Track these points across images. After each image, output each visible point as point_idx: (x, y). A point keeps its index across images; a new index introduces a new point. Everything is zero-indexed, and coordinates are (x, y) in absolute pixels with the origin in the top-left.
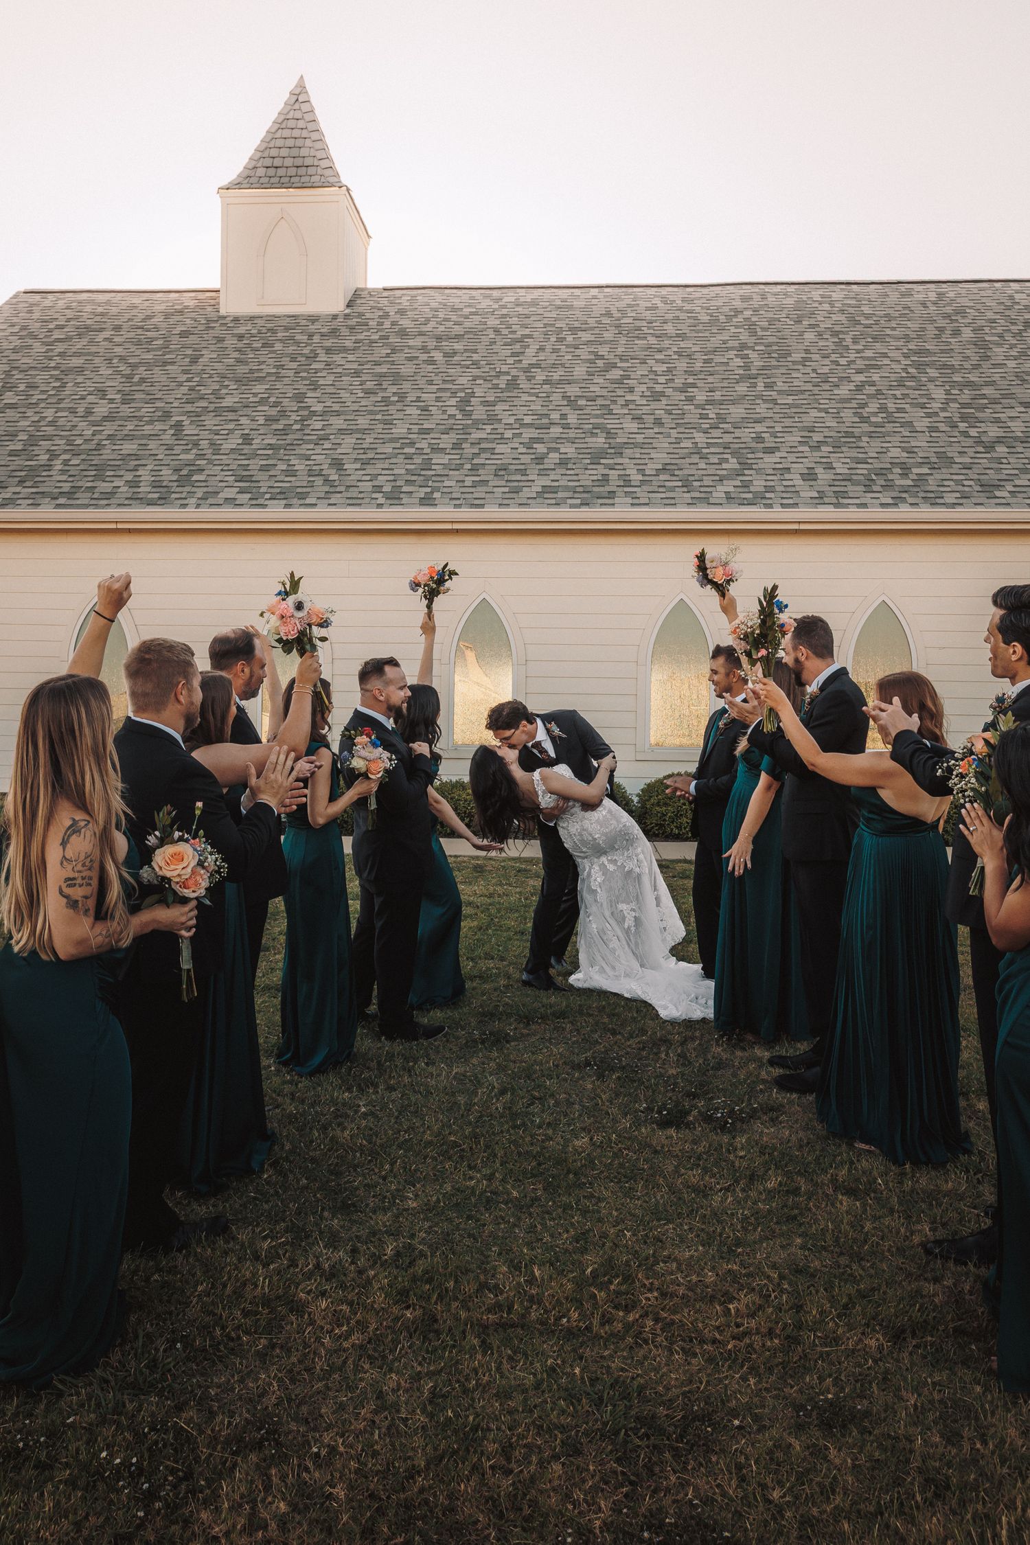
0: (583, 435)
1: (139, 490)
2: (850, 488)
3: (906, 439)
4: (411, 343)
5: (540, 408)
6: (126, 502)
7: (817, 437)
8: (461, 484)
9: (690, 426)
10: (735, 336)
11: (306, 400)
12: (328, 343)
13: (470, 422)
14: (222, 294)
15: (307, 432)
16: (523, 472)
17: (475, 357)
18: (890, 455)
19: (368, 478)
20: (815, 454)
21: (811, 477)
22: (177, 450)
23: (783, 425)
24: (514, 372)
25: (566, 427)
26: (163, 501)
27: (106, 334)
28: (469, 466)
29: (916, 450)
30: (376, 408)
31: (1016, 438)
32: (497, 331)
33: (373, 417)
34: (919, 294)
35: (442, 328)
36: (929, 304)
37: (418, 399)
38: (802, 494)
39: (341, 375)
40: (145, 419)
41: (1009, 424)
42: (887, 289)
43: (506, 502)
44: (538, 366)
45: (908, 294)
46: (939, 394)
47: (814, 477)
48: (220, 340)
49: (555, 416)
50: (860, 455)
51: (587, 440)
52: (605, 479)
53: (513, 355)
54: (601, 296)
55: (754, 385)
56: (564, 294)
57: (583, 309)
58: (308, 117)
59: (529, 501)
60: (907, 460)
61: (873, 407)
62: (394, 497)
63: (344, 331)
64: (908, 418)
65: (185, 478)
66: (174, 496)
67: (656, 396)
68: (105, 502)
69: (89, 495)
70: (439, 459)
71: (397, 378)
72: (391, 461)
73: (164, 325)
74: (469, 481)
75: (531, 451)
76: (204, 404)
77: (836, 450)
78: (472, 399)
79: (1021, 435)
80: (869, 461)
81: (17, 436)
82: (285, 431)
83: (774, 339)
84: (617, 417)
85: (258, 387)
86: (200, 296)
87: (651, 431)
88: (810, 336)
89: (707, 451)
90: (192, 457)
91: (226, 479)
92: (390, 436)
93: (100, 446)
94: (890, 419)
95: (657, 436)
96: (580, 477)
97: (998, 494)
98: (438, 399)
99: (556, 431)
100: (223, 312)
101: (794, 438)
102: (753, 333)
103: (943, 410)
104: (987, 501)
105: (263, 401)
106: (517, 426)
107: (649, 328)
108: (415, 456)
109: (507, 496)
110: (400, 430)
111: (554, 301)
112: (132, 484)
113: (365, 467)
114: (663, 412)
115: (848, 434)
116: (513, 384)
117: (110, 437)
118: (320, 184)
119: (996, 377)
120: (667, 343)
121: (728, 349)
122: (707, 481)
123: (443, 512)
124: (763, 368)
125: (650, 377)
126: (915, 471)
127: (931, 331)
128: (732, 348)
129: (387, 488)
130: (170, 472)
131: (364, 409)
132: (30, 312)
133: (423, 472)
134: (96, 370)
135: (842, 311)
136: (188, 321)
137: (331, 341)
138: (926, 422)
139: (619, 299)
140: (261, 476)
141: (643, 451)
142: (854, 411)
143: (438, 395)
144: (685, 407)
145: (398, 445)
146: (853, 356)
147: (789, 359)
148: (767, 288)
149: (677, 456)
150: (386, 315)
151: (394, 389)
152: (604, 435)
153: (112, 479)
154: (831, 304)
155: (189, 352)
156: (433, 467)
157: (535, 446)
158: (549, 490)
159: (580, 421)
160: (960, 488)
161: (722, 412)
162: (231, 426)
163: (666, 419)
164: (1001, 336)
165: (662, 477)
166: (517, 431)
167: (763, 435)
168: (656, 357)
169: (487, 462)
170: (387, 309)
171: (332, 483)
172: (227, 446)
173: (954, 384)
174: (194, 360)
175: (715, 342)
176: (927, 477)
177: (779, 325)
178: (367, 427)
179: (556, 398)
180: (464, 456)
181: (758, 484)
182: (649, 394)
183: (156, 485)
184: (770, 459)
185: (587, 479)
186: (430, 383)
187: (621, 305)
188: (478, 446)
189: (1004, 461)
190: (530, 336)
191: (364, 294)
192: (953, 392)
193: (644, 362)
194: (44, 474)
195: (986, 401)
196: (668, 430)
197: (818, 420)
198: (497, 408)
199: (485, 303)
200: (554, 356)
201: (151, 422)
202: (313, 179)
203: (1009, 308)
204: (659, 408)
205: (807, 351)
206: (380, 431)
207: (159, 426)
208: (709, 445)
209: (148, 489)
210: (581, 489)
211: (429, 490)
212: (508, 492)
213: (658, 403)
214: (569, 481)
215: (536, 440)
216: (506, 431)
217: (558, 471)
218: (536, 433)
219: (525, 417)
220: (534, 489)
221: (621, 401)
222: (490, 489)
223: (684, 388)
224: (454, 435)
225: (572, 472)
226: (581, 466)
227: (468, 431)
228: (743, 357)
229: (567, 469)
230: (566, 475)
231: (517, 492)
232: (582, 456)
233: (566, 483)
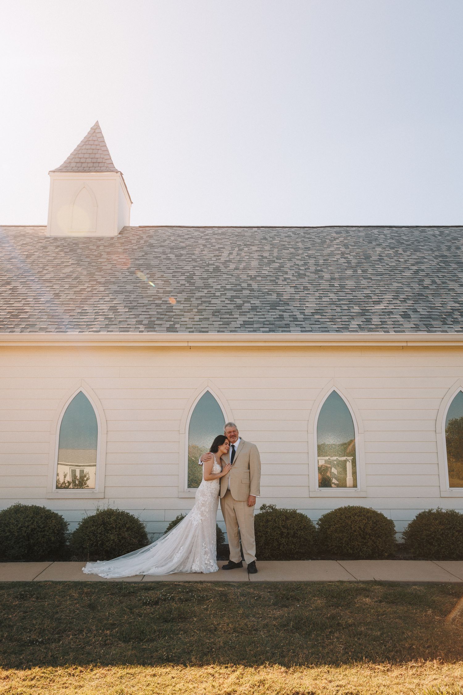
0: (263, 295)
5: (234, 281)
8: (192, 320)
10: (338, 249)
12: (108, 250)
13: (194, 288)
14: (48, 227)
16: (230, 313)
19: (133, 316)
24: (217, 264)
25: (252, 290)
28: (196, 310)
30: (137, 281)
33: (135, 285)
35: (173, 244)
37: (162, 276)
42: (411, 229)
43: (222, 330)
47: (408, 316)
49: (244, 285)
51: (266, 297)
52: (281, 317)
53: (215, 256)
55: (356, 271)
57: (250, 236)
59: (236, 329)
62: (150, 327)
63: (117, 245)
67: (302, 276)
70: (177, 306)
72: (148, 307)
74: (197, 318)
75: (233, 302)
76: (32, 278)
78: (194, 277)
82: (81, 292)
83: (359, 250)
84: (281, 286)
87: (303, 293)
88: (379, 249)
91: (42, 317)
96: (266, 316)
98: (174, 276)
100: (48, 235)
102: (347, 248)
106: (223, 290)
107: (289, 245)
108: (161, 305)
109: (222, 326)
113: (131, 310)
116: (217, 270)
120: (301, 251)
121: (336, 254)
123: (182, 336)
124: (358, 263)
125: (295, 267)
128: (338, 254)
133: (168, 313)
137: (110, 249)
142: (418, 283)
143: (174, 274)
144: (320, 281)
146: (406, 258)
147: (371, 259)
148: (348, 229)
150: (141, 238)
152: (276, 295)
154: (385, 235)
157: (235, 300)
158: (248, 323)
159: (260, 288)
161: (341, 283)
162: (48, 289)
163: (310, 286)
165: (316, 316)
166: (223, 292)
167: (370, 295)
168: (296, 258)
169: (207, 308)
171: (110, 319)
175: (327, 251)
177: (360, 244)
179: (244, 277)
180: (192, 305)
181: (376, 320)
182: (297, 275)
184: (377, 307)
185: (271, 316)
187: (272, 235)
188: (201, 300)
191: (129, 229)
193: (290, 260)
198: (209, 281)
204: (305, 282)
205: (380, 256)
210: (268, 323)
212: (222, 324)
213: (303, 279)
214: (259, 318)
215: (235, 297)
216: (216, 292)
217: (251, 313)
218: (234, 294)
219: (226, 285)
220: (238, 322)
221: (281, 278)
222: (211, 323)
223: (316, 272)
224: (185, 294)
225: (260, 314)
226: (265, 310)
227: (194, 292)
228: (345, 258)
229: (257, 312)
230: (257, 315)
231: (228, 324)
232: (264, 305)
233: (257, 319)
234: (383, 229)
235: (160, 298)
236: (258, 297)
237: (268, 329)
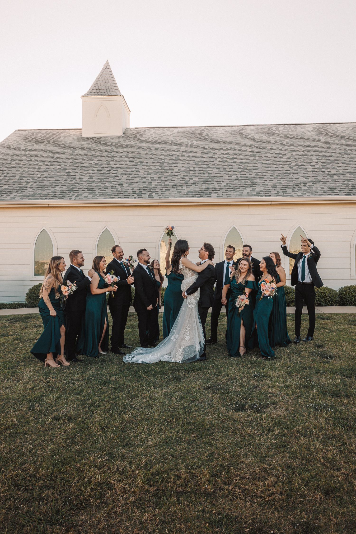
0: (201, 174)
1: (56, 194)
2: (287, 190)
3: (305, 174)
4: (144, 145)
5: (186, 165)
6: (52, 198)
7: (276, 174)
8: (161, 191)
9: (235, 171)
10: (248, 142)
11: (110, 164)
12: (117, 146)
13: (164, 170)
14: (83, 130)
15: (110, 174)
16: (181, 186)
17: (165, 149)
18: (300, 179)
19: (131, 189)
20: (276, 179)
21: (274, 187)
22: (68, 180)
23: (265, 170)
24: (178, 154)
25: (195, 171)
26: (64, 197)
27: (45, 143)
28: (164, 185)
29: (308, 177)
30: (133, 166)
31: (340, 173)
32: (172, 141)
33: (132, 169)
34: (307, 128)
35: (154, 140)
36: (310, 131)
37: (147, 163)
38: (272, 192)
39: (121, 156)
40: (58, 171)
41: (338, 169)
42: (297, 126)
43: (176, 196)
44: (185, 152)
45: (303, 128)
46: (315, 159)
47: (275, 187)
48: (82, 145)
49: (191, 168)
50: (290, 180)
51: (202, 176)
52: (208, 188)
53: (177, 149)
54: (205, 130)
55: (255, 158)
56: (193, 129)
57: (199, 134)
58: (110, 73)
59: (184, 196)
60: (305, 181)
61: (294, 164)
62: (140, 195)
63: (123, 142)
64: (305, 167)
65: (71, 190)
66: (67, 195)
67: (224, 161)
68: (45, 198)
69: (39, 195)
70: (154, 182)
71: (140, 156)
72: (139, 183)
73: (64, 140)
74: (164, 189)
75: (184, 180)
76: (77, 165)
77: (282, 178)
78: (164, 163)
79: (342, 172)
80: (293, 181)
81: (15, 176)
82: (104, 174)
83: (261, 143)
84: (211, 168)
85: (95, 160)
86: (76, 131)
87: (222, 172)
88: (273, 142)
89: (241, 179)
90: (73, 183)
91: (85, 190)
92: (138, 175)
93: (43, 180)
94: (299, 168)
95: (224, 174)
96: (200, 188)
97: (335, 191)
98: (153, 163)
99: (192, 173)
100: (83, 136)
101: (269, 174)
102: (254, 141)
103: (316, 164)
104: (331, 194)
105: (96, 164)
106: (179, 171)
107: (221, 140)
108: (146, 182)
109: (176, 194)
110: (141, 173)
111: (190, 131)
112: (54, 192)
113: (130, 185)
115: (286, 173)
116: (177, 158)
117: (46, 177)
118: (114, 95)
119: (333, 154)
120: (227, 144)
121: (247, 146)
122: (241, 188)
123: (156, 200)
124: (258, 152)
125: (222, 155)
126: (308, 184)
127: (311, 139)
128: (248, 146)
129: (137, 192)
130: (66, 188)
131: (129, 167)
132: (20, 136)
133: (149, 187)
134: (41, 155)
135: (283, 134)
136: (72, 139)
138: (311, 168)
139: (211, 130)
140: (96, 189)
141: (220, 179)
142: (288, 165)
143: (153, 162)
144: (233, 165)
145: (141, 178)
146: (287, 148)
147: (266, 149)
148: (258, 127)
149: (231, 181)
150: (136, 136)
151: (139, 160)
152: (207, 174)
153: (47, 190)
154: (279, 131)
155: (72, 149)
156: (152, 185)
157: (185, 178)
158: (190, 192)
159: (200, 170)
160: (323, 190)
161: (245, 166)
162: (86, 173)
163: (227, 169)
164: (334, 141)
165: (226, 187)
166: (179, 173)
167: (259, 173)
168: (224, 149)
169: (170, 183)
170: (136, 134)
171: (119, 191)
172: (85, 179)
173: (319, 156)
174: (74, 152)
175: (242, 144)
176: (312, 186)
177: (262, 138)
178: (130, 172)
179: (192, 162)
180: (162, 181)
181: (258, 189)
182: (221, 161)
183: (62, 192)
184: (260, 181)
185: (202, 188)
186: (151, 158)
187: (212, 132)
188: (167, 178)
189: (337, 181)
190: (182, 143)
191: (129, 130)
192: (319, 159)
193: (219, 151)
194: (25, 189)
195: (330, 162)
196: (228, 172)
197: (276, 168)
198: (172, 166)
199: (168, 132)
200: (190, 149)
201: (60, 172)
202: (112, 93)
203: (336, 132)
204: (225, 165)
205: (272, 146)
206: (135, 174)
207: (62, 173)
208: (241, 177)
209: (59, 193)
210: (200, 192)
211: (151, 192)
215: (185, 176)
216: (176, 173)
217: (193, 186)
218: (185, 174)
219: (182, 169)
220: (185, 192)
221: (212, 163)
222: (171, 192)
223: (233, 159)
224: (159, 175)
225: (197, 186)
226: (200, 184)
227: (163, 173)
230: (195, 187)
231: (180, 193)
232: (200, 181)
233: (195, 190)
234: (279, 126)
235: (145, 178)
236: (197, 176)
237: (200, 195)
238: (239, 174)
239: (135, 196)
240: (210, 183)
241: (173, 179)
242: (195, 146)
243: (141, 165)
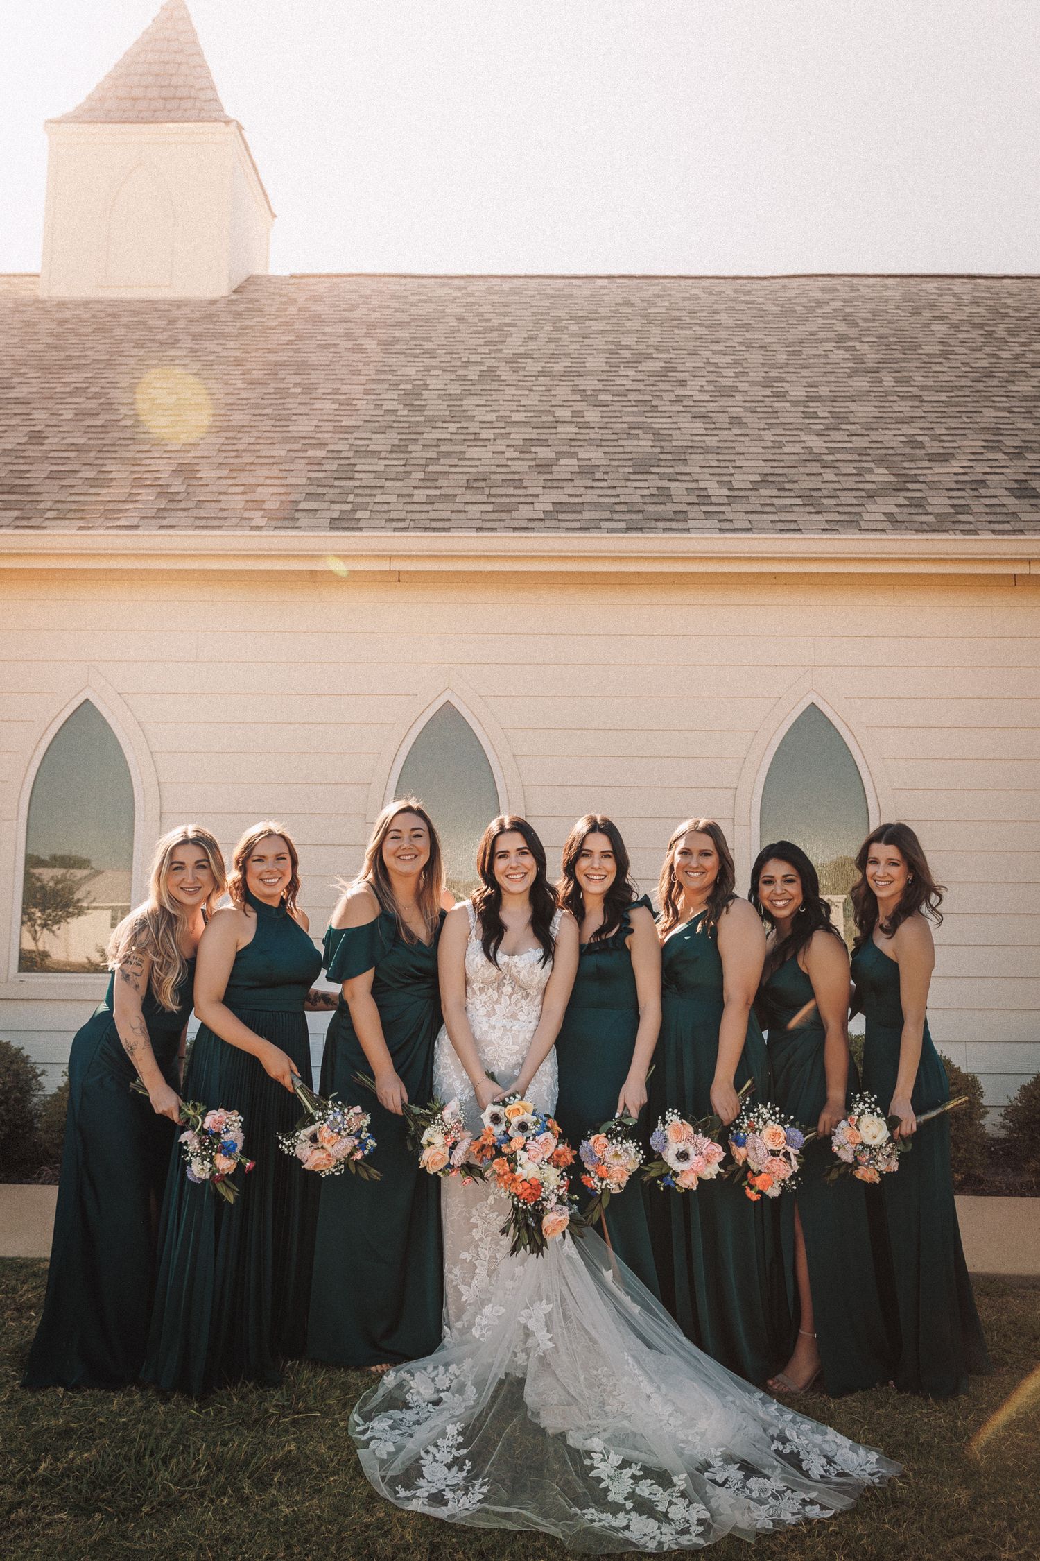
0: (614, 437)
5: (536, 403)
8: (406, 500)
9: (790, 427)
10: (828, 328)
11: (149, 391)
13: (422, 419)
16: (517, 484)
17: (428, 346)
19: (240, 489)
20: (1019, 463)
21: (1024, 492)
23: (946, 426)
24: (490, 363)
25: (583, 426)
28: (421, 475)
30: (263, 402)
32: (460, 319)
35: (376, 315)
43: (489, 525)
44: (527, 355)
47: (1031, 492)
49: (563, 413)
51: (621, 443)
52: (664, 495)
54: (613, 286)
55: (878, 380)
56: (560, 283)
59: (531, 525)
62: (284, 517)
67: (725, 392)
70: (368, 465)
71: (301, 367)
72: (283, 467)
74: (420, 495)
75: (528, 456)
78: (424, 392)
83: (887, 331)
84: (668, 414)
85: (75, 375)
87: (727, 432)
89: (831, 457)
92: (285, 435)
95: (739, 438)
96: (618, 491)
98: (366, 392)
99: (567, 431)
100: (42, 296)
101: (973, 443)
102: (853, 324)
106: (502, 425)
107: (692, 318)
108: (323, 462)
109: (491, 516)
110: (302, 427)
111: (544, 290)
113: (235, 474)
114: (741, 409)
116: (489, 376)
120: (724, 333)
121: (821, 340)
123: (375, 538)
124: (885, 361)
125: (709, 370)
128: (826, 340)
129: (273, 504)
131: (245, 402)
133: (337, 483)
139: (642, 289)
140: (53, 486)
141: (721, 457)
143: (368, 387)
144: (776, 404)
145: (296, 447)
147: (920, 352)
149: (782, 464)
150: (292, 302)
151: (298, 379)
152: (651, 437)
156: (357, 476)
157: (533, 449)
158: (565, 508)
159: (607, 420)
161: (837, 410)
163: (747, 417)
165: (763, 492)
166: (503, 431)
167: (919, 438)
168: (713, 348)
169: (453, 469)
170: (294, 296)
177: (888, 317)
179: (563, 392)
180: (411, 462)
182: (712, 388)
184: (940, 469)
185: (631, 493)
186: (357, 373)
187: (646, 295)
188: (436, 449)
191: (262, 280)
193: (694, 353)
196: (756, 432)
197: (1000, 421)
198: (464, 403)
199: (441, 292)
200: (552, 346)
204: (734, 405)
206: (268, 428)
208: (832, 451)
210: (624, 508)
211: (349, 507)
212: (493, 511)
213: (730, 399)
214: (599, 496)
215: (534, 442)
216: (482, 431)
217: (579, 483)
218: (534, 434)
219: (513, 414)
220: (537, 506)
221: (668, 396)
222: (461, 507)
223: (767, 383)
224: (395, 436)
225: (604, 484)
226: (618, 476)
227: (419, 430)
228: (847, 349)
229: (594, 480)
230: (593, 487)
231: (509, 511)
232: (616, 463)
233: (596, 500)
235: (322, 445)
236: (599, 443)
237: (623, 525)
238: (815, 438)
239: (262, 522)
240: (671, 470)
241: (473, 452)
242: (571, 335)
243: (305, 398)
